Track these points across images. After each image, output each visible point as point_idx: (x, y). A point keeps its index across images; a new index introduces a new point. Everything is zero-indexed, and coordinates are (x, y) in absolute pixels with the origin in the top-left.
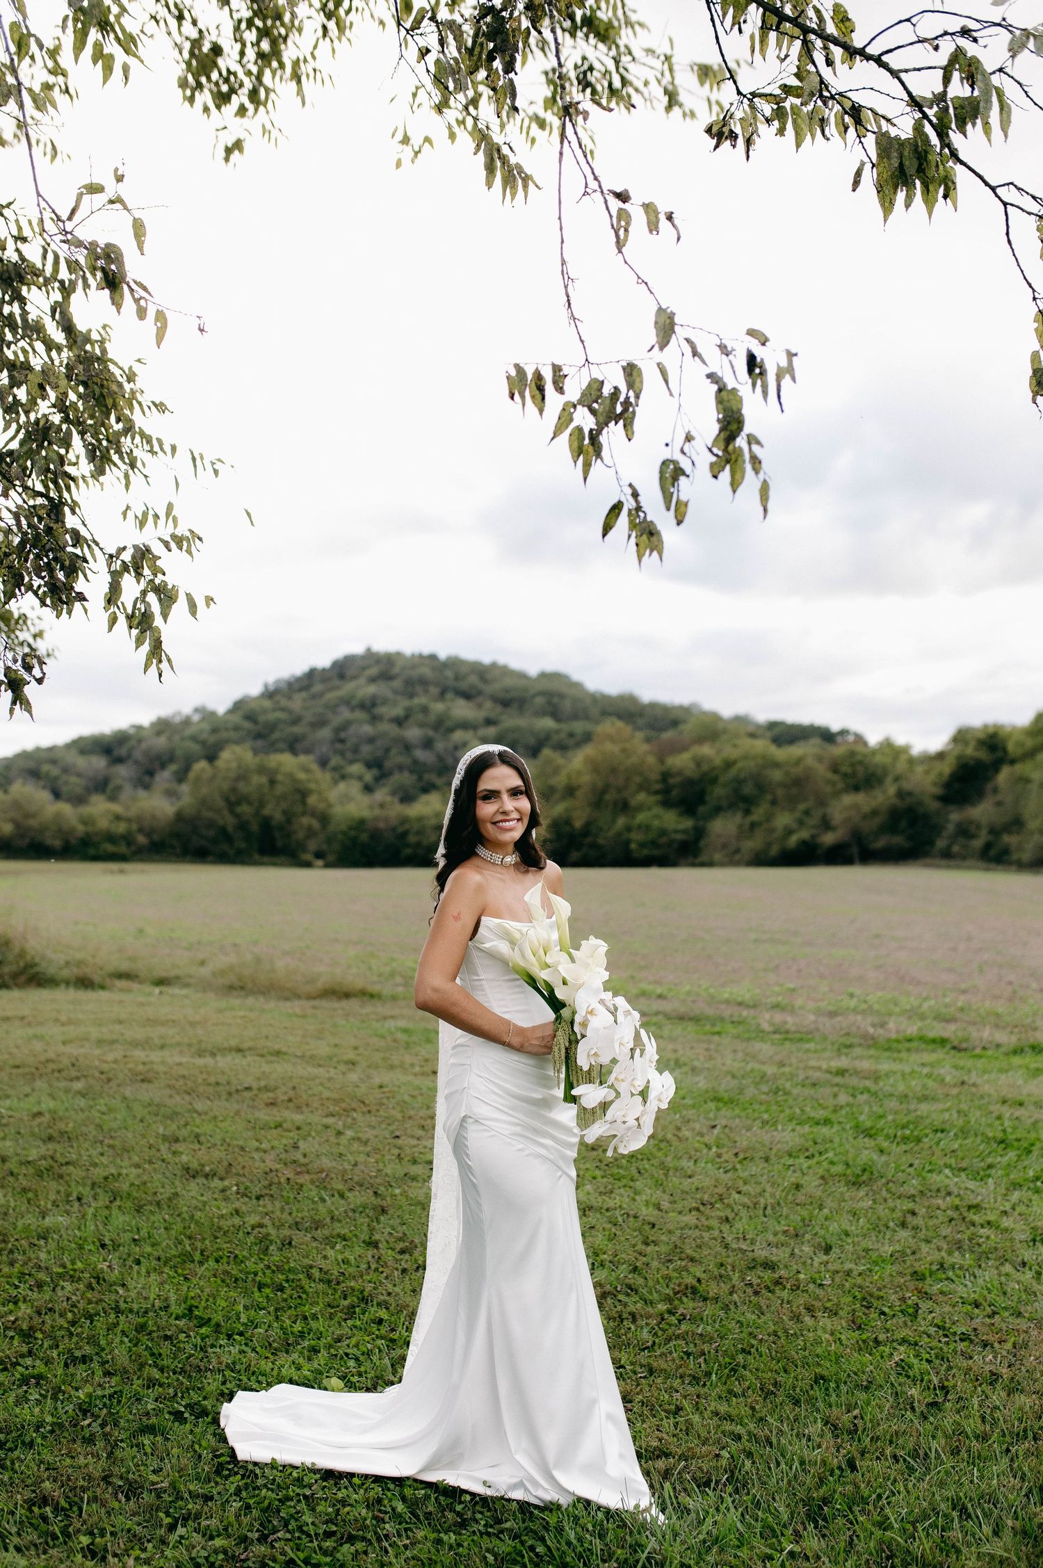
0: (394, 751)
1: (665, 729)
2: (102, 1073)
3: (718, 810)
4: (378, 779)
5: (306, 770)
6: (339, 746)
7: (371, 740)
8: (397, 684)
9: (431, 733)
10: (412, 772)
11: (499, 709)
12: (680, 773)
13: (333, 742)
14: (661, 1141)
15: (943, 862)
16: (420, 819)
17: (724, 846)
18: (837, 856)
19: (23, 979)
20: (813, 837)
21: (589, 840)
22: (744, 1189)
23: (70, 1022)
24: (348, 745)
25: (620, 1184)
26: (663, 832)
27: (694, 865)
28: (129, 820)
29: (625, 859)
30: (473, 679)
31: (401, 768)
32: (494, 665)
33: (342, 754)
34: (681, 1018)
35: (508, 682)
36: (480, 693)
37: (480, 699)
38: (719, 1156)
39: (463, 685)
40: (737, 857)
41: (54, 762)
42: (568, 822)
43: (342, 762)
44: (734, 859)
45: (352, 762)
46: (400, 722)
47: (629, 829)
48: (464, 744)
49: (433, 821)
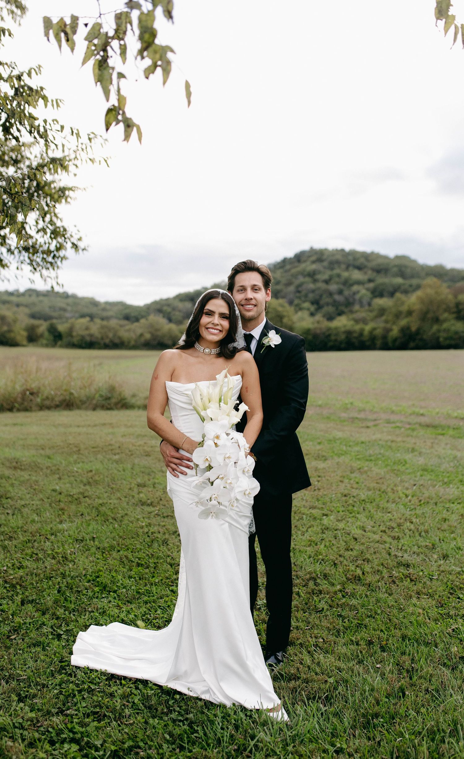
0: (324, 296)
1: (459, 281)
2: (130, 451)
4: (317, 310)
5: (282, 306)
6: (298, 295)
7: (313, 291)
8: (325, 264)
9: (341, 287)
10: (333, 306)
11: (375, 274)
13: (295, 293)
14: (383, 492)
16: (336, 328)
19: (120, 405)
21: (419, 337)
22: (414, 520)
23: (131, 426)
24: (303, 293)
25: (351, 515)
26: (456, 333)
29: (438, 346)
30: (362, 260)
31: (328, 304)
32: (372, 253)
33: (299, 298)
34: (428, 426)
35: (380, 261)
36: (365, 267)
37: (366, 270)
38: (410, 501)
39: (357, 263)
41: (169, 305)
42: (408, 328)
43: (300, 302)
45: (304, 302)
46: (327, 282)
47: (439, 331)
48: (358, 292)
49: (343, 329)
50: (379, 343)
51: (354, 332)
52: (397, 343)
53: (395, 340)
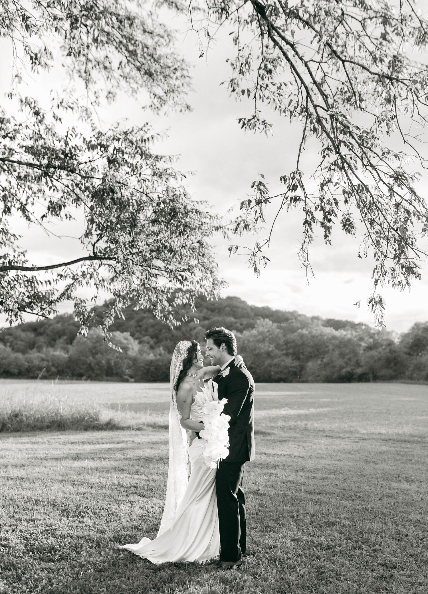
1: (283, 322)
3: (309, 358)
4: (156, 343)
5: (126, 339)
6: (138, 328)
7: (153, 326)
12: (293, 341)
13: (136, 327)
15: (410, 381)
17: (313, 373)
18: (362, 378)
20: (352, 370)
24: (143, 328)
26: (286, 367)
28: (48, 361)
33: (140, 332)
40: (319, 378)
43: (140, 336)
44: (318, 379)
45: (144, 336)
47: (270, 366)
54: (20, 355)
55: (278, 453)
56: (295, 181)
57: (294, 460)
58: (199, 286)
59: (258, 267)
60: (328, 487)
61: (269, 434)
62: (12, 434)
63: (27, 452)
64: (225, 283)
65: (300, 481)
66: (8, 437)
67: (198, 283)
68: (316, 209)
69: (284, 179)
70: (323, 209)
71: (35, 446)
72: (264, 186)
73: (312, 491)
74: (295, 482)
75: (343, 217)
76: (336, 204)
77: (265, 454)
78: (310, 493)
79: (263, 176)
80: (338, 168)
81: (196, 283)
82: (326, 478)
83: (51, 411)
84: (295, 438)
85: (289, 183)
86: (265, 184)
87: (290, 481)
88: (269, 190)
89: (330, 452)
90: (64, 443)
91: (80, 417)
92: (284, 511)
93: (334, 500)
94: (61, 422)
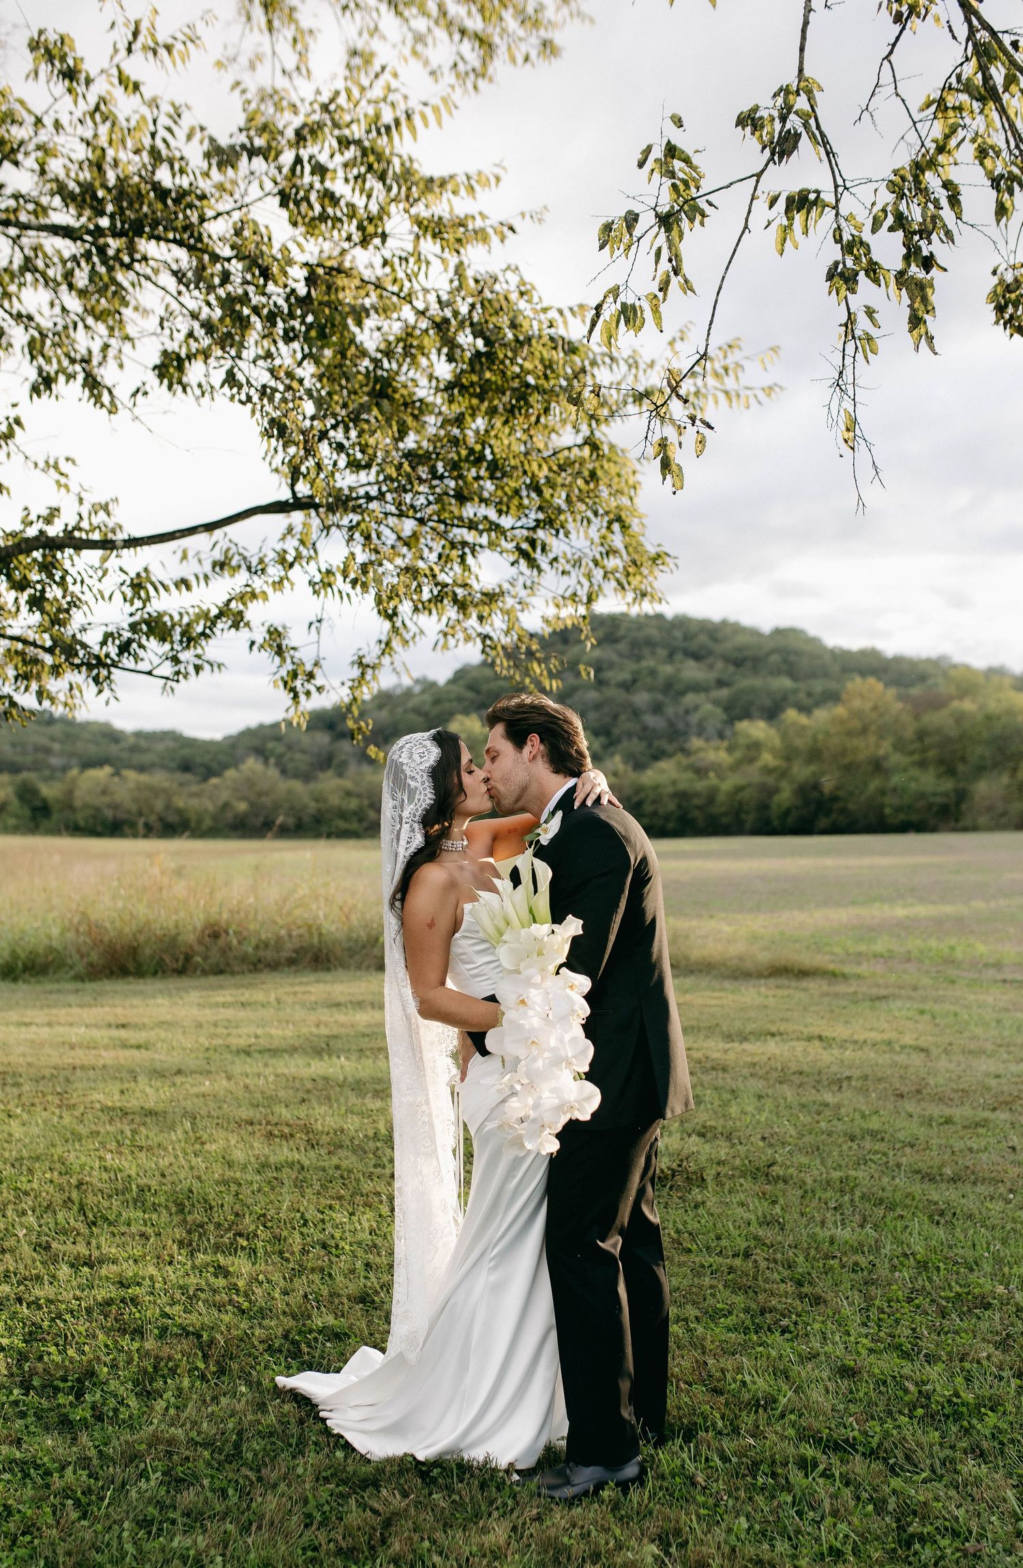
0: (623, 717)
1: (911, 684)
3: (981, 769)
4: (605, 747)
7: (597, 707)
8: (622, 646)
9: (660, 697)
10: (641, 739)
11: (731, 668)
12: (939, 731)
16: (656, 787)
17: (990, 809)
21: (837, 806)
26: (922, 796)
27: (955, 830)
28: (359, 796)
29: (877, 823)
30: (703, 639)
31: (629, 735)
32: (724, 623)
35: (741, 640)
36: (710, 653)
37: (710, 660)
39: (693, 646)
40: (1004, 820)
41: (278, 738)
42: (816, 786)
44: (1002, 822)
46: (627, 686)
47: (883, 792)
48: (696, 708)
49: (670, 790)
50: (750, 819)
51: (697, 795)
52: (790, 821)
53: (787, 813)
54: (297, 786)
55: (856, 1037)
56: (794, 122)
57: (902, 1059)
58: (601, 572)
59: (677, 456)
60: (984, 1156)
61: (845, 977)
62: (203, 981)
63: (212, 1030)
64: (668, 560)
65: (901, 1135)
66: (186, 990)
67: (596, 563)
68: (876, 226)
69: (749, 120)
70: (901, 222)
71: (242, 1014)
72: (687, 161)
73: (935, 1171)
74: (887, 1137)
75: (995, 280)
76: (954, 201)
77: (820, 1038)
78: (929, 1178)
79: (678, 122)
80: (972, 97)
81: (591, 565)
82: (984, 1123)
83: (299, 922)
84: (915, 988)
85: (771, 134)
86: (689, 151)
87: (873, 1134)
88: (701, 170)
89: (1006, 1033)
90: (313, 1007)
91: (369, 935)
92: (832, 1242)
93: (998, 1206)
94: (320, 950)
